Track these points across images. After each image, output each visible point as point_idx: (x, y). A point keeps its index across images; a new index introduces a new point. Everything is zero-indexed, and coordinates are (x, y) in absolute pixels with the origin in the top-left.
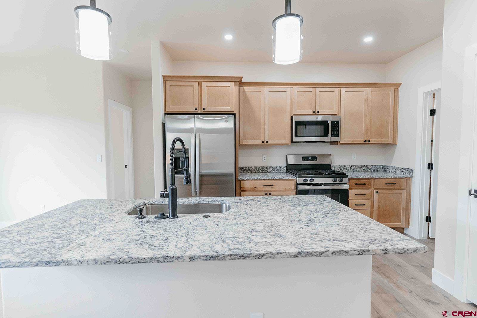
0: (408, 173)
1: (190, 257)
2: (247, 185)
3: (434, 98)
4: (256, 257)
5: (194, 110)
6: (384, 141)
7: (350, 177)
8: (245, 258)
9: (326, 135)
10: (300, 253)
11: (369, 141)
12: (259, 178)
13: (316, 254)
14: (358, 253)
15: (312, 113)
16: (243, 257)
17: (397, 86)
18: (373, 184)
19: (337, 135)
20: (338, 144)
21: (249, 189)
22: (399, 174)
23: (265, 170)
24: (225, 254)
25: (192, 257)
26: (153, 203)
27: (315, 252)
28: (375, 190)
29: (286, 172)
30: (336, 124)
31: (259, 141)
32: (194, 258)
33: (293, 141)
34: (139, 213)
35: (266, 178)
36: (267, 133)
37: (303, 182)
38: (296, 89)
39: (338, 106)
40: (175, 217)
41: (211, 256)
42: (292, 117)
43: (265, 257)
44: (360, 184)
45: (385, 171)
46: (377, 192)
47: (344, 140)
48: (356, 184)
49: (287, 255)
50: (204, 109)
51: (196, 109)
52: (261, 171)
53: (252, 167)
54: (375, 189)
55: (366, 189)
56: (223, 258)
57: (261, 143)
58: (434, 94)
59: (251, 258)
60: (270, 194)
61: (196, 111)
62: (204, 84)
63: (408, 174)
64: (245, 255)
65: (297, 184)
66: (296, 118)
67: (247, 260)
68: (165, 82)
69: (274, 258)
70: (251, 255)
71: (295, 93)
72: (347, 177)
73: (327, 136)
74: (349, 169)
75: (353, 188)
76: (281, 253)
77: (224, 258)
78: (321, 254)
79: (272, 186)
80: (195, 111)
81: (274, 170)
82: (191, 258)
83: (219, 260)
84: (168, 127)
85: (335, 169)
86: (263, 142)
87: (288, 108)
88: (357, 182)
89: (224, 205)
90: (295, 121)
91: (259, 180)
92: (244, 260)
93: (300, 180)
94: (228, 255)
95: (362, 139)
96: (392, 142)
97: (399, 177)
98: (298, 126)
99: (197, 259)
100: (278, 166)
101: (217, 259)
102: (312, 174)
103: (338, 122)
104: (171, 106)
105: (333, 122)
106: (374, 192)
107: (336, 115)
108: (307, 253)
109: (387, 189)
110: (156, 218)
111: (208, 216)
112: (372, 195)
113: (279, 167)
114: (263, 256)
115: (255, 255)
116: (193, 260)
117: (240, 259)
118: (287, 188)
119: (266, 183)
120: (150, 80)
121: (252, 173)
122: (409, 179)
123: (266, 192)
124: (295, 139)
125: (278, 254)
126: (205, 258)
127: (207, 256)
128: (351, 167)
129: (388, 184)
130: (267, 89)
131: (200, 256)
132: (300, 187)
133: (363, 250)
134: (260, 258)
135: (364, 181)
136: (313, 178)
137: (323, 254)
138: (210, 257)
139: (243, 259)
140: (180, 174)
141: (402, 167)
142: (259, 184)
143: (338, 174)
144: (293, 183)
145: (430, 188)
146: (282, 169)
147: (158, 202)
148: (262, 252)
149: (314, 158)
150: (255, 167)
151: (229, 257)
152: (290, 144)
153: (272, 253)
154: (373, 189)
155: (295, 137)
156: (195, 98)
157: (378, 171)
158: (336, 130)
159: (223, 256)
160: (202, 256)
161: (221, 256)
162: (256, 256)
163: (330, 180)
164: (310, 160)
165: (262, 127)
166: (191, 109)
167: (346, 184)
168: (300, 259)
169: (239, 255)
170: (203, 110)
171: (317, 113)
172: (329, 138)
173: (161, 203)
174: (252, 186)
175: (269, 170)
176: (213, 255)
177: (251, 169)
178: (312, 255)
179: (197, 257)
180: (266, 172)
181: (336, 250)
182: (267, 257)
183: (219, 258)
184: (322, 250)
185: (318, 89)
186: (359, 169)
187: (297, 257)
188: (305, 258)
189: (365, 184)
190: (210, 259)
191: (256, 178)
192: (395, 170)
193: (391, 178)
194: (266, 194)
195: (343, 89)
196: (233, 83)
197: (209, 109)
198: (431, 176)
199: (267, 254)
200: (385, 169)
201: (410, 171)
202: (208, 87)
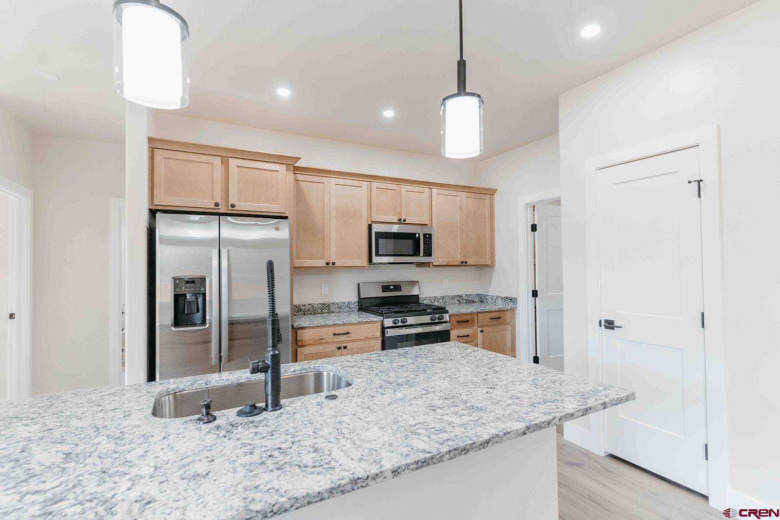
0: (512, 303)
1: (394, 470)
2: (306, 336)
3: (534, 210)
4: (481, 447)
5: (213, 207)
6: (482, 261)
7: (451, 312)
8: (468, 451)
9: (416, 253)
10: (528, 428)
11: (466, 262)
12: (328, 323)
13: (543, 425)
14: (582, 414)
15: (396, 221)
16: (465, 450)
17: (491, 192)
18: (476, 321)
19: (430, 255)
20: (430, 267)
21: (312, 343)
22: (500, 305)
23: (325, 309)
24: (442, 452)
25: (396, 469)
26: (185, 387)
27: (543, 423)
28: (479, 329)
29: (359, 310)
30: (428, 238)
31: (322, 263)
32: (399, 471)
33: (373, 262)
34: (204, 410)
35: (338, 322)
36: (333, 250)
37: (392, 325)
38: (375, 184)
39: (429, 214)
40: (278, 408)
41: (424, 460)
42: (370, 227)
43: (490, 444)
44: (463, 322)
45: (482, 301)
46: (482, 331)
47: (438, 261)
48: (458, 322)
49: (515, 434)
50: (233, 206)
51: (217, 205)
52: (320, 311)
53: (304, 305)
54: (479, 327)
55: (469, 327)
56: (439, 460)
57: (324, 265)
58: (534, 206)
59: (475, 449)
60: (345, 348)
61: (218, 207)
62: (233, 163)
63: (511, 305)
64: (467, 447)
65: (383, 329)
66: (376, 228)
67: (471, 454)
68: (152, 151)
69: (501, 442)
70: (474, 445)
71: (374, 190)
72: (447, 312)
73: (419, 255)
74: (441, 301)
75: (455, 328)
76: (509, 433)
77: (441, 459)
78: (549, 424)
79: (348, 333)
80: (215, 207)
81: (341, 308)
82: (396, 472)
83: (435, 463)
84: (160, 234)
85: (424, 302)
86: (328, 264)
87: (365, 213)
88: (459, 320)
89: (325, 373)
90: (376, 232)
91: (328, 326)
92: (467, 455)
93: (388, 322)
94: (446, 453)
95: (458, 259)
96: (490, 264)
97: (504, 309)
98: (379, 240)
99: (404, 470)
100: (346, 300)
101: (432, 462)
102: (404, 312)
103: (430, 235)
104: (164, 196)
105: (425, 235)
106: (478, 332)
107: (426, 225)
108: (535, 427)
109: (492, 326)
110: (240, 414)
111: (335, 397)
112: (476, 336)
113: (347, 303)
114: (488, 443)
115: (479, 443)
116: (398, 473)
117: (461, 454)
118: (370, 335)
119: (338, 330)
120: (123, 142)
121: (305, 314)
122: (513, 310)
123: (339, 345)
124: (376, 259)
125: (505, 435)
126: (415, 466)
127: (418, 461)
128: (443, 297)
129: (493, 319)
130: (334, 181)
131: (408, 465)
132: (390, 333)
133: (586, 409)
134: (485, 446)
135: (466, 316)
136: (407, 318)
137: (551, 423)
138: (422, 462)
139: (465, 454)
140: (187, 325)
141: (503, 296)
142: (327, 333)
143: (434, 309)
144: (379, 326)
145: (536, 320)
146: (353, 306)
147: (196, 384)
148: (487, 437)
149: (397, 288)
150: (310, 304)
151: (447, 456)
152: (367, 267)
153: (497, 436)
154: (476, 326)
155: (376, 256)
156: (214, 184)
157: (473, 302)
158: (429, 247)
159: (439, 456)
160: (411, 464)
161: (437, 457)
162: (480, 445)
163: (426, 319)
164: (392, 290)
165: (326, 240)
166: (209, 205)
167: (446, 322)
168: (529, 436)
169: (460, 449)
170: (230, 208)
171: (404, 221)
172: (421, 259)
173: (204, 386)
174: (316, 338)
175: (332, 309)
176: (427, 457)
177: (304, 308)
178: (540, 427)
179: (404, 468)
180: (328, 313)
181: (562, 414)
182: (494, 443)
183: (434, 460)
184: (549, 418)
185: (405, 188)
186: (452, 301)
187: (525, 434)
188: (534, 433)
189: (468, 321)
190: (422, 466)
191: (323, 324)
192: (494, 300)
193: (496, 311)
194: (339, 348)
195: (435, 191)
196: (285, 166)
197: (241, 206)
198: (535, 305)
199: (493, 438)
200: (482, 299)
201: (513, 300)
202: (240, 169)
